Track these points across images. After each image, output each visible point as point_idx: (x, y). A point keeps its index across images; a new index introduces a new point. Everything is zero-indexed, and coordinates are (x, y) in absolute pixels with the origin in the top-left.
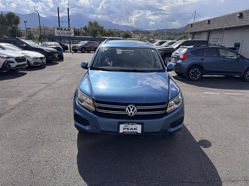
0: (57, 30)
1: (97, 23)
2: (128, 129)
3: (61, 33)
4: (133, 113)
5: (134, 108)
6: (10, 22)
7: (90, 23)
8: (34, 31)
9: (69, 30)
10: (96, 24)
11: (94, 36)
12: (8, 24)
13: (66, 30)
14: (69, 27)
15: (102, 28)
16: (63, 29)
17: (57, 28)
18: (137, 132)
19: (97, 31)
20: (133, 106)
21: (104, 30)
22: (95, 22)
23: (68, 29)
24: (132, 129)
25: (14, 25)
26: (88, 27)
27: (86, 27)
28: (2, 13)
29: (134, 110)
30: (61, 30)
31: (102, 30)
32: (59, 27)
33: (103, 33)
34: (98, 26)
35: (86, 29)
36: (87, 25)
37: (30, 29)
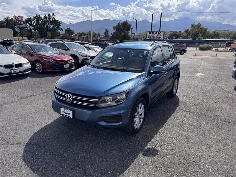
0: (149, 34)
1: (201, 25)
2: (65, 112)
3: (151, 36)
4: (69, 100)
5: (71, 97)
6: (123, 29)
7: (193, 26)
8: (142, 36)
9: (160, 33)
10: (199, 25)
11: (194, 39)
12: (122, 31)
13: (157, 34)
14: (160, 31)
15: (206, 30)
16: (154, 33)
17: (149, 33)
18: (70, 117)
19: (198, 33)
20: (71, 95)
21: (208, 31)
22: (199, 24)
23: (158, 33)
24: (67, 113)
25: (126, 32)
26: (189, 30)
27: (188, 30)
28: (119, 22)
29: (71, 98)
30: (152, 34)
31: (205, 32)
32: (151, 31)
33: (206, 35)
34: (201, 29)
35: (188, 32)
36: (189, 27)
37: (134, 34)
